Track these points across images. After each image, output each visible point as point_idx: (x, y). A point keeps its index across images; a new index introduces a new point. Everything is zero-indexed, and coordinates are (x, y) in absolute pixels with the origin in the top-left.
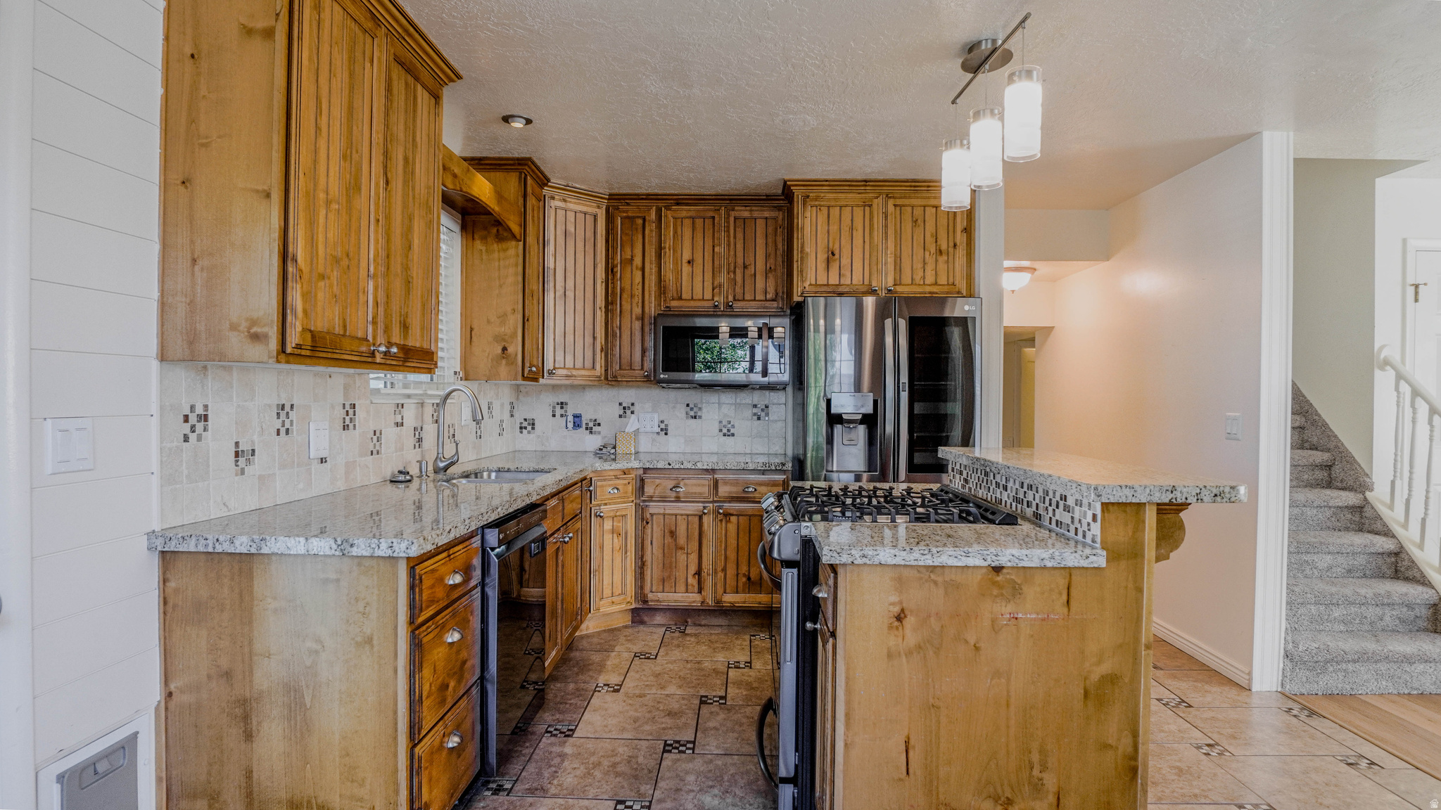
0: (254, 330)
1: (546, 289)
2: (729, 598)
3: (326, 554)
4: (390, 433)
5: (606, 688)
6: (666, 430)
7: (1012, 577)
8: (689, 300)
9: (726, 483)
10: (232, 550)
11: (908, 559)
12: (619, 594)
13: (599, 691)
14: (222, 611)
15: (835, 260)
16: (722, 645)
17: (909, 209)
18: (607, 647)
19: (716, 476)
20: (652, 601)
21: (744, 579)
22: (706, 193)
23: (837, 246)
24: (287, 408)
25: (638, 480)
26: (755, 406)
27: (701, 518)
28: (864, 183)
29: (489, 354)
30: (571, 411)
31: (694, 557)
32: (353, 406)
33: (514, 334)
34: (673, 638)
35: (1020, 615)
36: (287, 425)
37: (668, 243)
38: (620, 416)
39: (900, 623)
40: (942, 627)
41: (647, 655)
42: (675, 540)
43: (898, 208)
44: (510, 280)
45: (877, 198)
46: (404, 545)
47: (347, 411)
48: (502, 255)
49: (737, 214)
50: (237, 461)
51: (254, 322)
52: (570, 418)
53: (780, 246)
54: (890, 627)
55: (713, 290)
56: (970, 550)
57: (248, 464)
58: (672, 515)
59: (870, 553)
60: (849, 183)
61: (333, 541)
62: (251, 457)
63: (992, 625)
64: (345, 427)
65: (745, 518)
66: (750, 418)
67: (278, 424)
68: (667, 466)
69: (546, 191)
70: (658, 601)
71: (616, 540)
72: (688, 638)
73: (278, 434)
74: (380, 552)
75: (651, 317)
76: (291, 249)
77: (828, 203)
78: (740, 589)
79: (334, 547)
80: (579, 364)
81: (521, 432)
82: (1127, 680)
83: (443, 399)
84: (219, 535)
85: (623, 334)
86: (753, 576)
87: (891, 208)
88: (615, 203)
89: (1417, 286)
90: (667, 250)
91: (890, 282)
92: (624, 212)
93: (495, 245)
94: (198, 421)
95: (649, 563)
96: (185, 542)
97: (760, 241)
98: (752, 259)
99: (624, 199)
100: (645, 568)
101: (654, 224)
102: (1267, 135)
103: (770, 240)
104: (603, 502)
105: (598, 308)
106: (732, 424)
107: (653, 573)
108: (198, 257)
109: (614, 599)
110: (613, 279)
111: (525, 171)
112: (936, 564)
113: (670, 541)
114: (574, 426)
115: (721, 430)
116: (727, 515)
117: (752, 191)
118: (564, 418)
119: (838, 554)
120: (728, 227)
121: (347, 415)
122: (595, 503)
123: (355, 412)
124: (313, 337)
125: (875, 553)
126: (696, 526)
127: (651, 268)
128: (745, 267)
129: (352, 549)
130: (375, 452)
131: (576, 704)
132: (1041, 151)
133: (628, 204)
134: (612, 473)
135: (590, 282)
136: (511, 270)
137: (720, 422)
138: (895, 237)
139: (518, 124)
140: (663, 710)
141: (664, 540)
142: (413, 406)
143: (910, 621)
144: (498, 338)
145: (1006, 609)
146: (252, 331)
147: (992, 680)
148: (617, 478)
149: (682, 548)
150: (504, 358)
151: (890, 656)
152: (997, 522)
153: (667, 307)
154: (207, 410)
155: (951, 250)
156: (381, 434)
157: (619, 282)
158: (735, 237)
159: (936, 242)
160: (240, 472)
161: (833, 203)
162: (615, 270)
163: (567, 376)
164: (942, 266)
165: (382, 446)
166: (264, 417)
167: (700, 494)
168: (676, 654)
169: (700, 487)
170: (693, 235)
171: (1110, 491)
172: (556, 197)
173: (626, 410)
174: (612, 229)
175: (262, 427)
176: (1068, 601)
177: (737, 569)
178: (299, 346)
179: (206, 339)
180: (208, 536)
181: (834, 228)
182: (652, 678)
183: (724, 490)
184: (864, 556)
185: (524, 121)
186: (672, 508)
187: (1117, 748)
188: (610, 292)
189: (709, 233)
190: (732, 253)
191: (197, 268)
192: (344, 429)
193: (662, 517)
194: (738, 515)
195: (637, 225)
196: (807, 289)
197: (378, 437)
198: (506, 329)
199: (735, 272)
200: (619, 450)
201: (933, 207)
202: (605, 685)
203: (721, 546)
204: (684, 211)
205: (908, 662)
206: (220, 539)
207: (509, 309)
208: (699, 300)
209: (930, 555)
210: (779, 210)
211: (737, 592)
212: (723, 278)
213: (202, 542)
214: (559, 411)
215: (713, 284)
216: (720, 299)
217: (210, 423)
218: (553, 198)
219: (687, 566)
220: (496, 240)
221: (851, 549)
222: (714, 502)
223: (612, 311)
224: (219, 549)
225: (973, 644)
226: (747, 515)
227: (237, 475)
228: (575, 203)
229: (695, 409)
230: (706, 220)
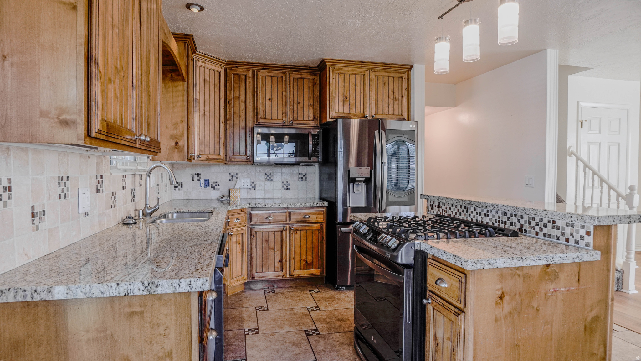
0: (63, 117)
1: (195, 111)
2: (297, 273)
3: (135, 294)
4: (121, 193)
5: (250, 331)
6: (255, 187)
7: (555, 269)
8: (270, 119)
9: (295, 214)
10: (49, 298)
11: (511, 264)
12: (240, 275)
13: (248, 334)
14: (39, 346)
15: (347, 101)
16: (298, 298)
17: (382, 77)
18: (238, 305)
19: (289, 211)
20: (257, 277)
21: (304, 262)
22: (279, 64)
23: (348, 94)
24: (65, 179)
25: (248, 214)
26: (300, 174)
27: (282, 232)
28: (362, 63)
29: (167, 146)
30: (203, 178)
31: (278, 253)
32: (101, 177)
33: (183, 134)
34: (271, 296)
35: (558, 289)
36: (65, 192)
37: (258, 89)
38: (230, 180)
39: (501, 301)
40: (522, 300)
41: (262, 308)
42: (269, 245)
43: (376, 77)
44: (180, 104)
45: (367, 71)
46: (199, 283)
47: (98, 181)
48: (174, 89)
49: (294, 76)
50: (33, 220)
51: (62, 111)
52: (203, 182)
53: (316, 93)
54: (497, 303)
55: (282, 114)
56: (541, 256)
57: (41, 222)
58: (267, 231)
59: (492, 262)
60: (354, 63)
61: (141, 283)
62: (42, 216)
63: (545, 296)
64: (98, 191)
65: (304, 231)
66: (297, 180)
67: (59, 191)
68: (264, 206)
69: (195, 56)
70: (260, 277)
71: (238, 247)
72: (279, 296)
73: (60, 198)
74: (180, 289)
75: (250, 128)
76: (94, 54)
77: (344, 72)
78: (302, 268)
79: (142, 288)
80: (212, 152)
81: (175, 190)
82: (602, 318)
83: (149, 172)
84: (36, 286)
85: (235, 137)
86: (308, 261)
87: (373, 76)
88: (229, 66)
89: (582, 122)
90: (258, 93)
91: (373, 113)
92: (235, 71)
93: (170, 84)
94: (4, 192)
95: (254, 258)
96: (4, 294)
97: (306, 90)
98: (302, 99)
99: (235, 64)
100: (253, 260)
101: (251, 79)
102: (549, 50)
103: (311, 90)
104: (232, 227)
105: (222, 122)
106: (288, 183)
107: (257, 262)
108: (8, 54)
109: (238, 278)
110: (229, 107)
111: (188, 42)
112: (525, 265)
113: (266, 245)
114: (205, 186)
115: (283, 187)
116: (296, 230)
117: (304, 65)
118: (199, 182)
119: (476, 264)
120: (290, 82)
121: (99, 183)
122: (228, 228)
123: (102, 181)
124: (108, 125)
125: (495, 262)
126: (280, 237)
127: (250, 102)
128: (298, 103)
129: (158, 289)
130: (113, 206)
131: (239, 345)
132: (519, 39)
133: (237, 67)
134: (235, 211)
135: (217, 108)
136: (180, 98)
137: (283, 182)
138: (375, 91)
139: (195, 10)
140: (289, 343)
141: (263, 245)
142: (131, 176)
143: (506, 298)
144: (173, 137)
145: (551, 287)
146: (61, 118)
147: (544, 326)
148: (238, 213)
149: (272, 249)
150: (176, 148)
151: (496, 320)
152: (509, 235)
153: (259, 123)
154: (10, 183)
155: (400, 98)
156: (116, 194)
157: (232, 109)
158: (293, 88)
159: (394, 94)
160: (35, 229)
161: (346, 72)
162: (230, 102)
163: (207, 159)
164: (396, 106)
165: (117, 202)
166: (51, 186)
167: (282, 220)
168: (278, 306)
169: (281, 215)
170: (272, 85)
171: (604, 219)
172: (200, 60)
173: (233, 177)
174: (229, 80)
175: (49, 194)
176: (579, 279)
177: (301, 257)
178: (99, 132)
179: (18, 123)
180: (26, 288)
181: (347, 85)
182: (272, 322)
183: (294, 218)
184: (489, 264)
185: (199, 8)
186: (266, 228)
187: (598, 355)
188: (227, 114)
189: (280, 85)
190: (292, 96)
191: (6, 63)
192: (97, 193)
193: (261, 233)
194: (301, 230)
195: (242, 79)
196: (334, 115)
197: (115, 196)
198: (178, 132)
199: (293, 106)
200: (232, 198)
201: (392, 77)
202: (249, 330)
203: (292, 246)
204: (267, 73)
205: (505, 322)
206: (37, 290)
207: (179, 121)
208: (275, 119)
209: (522, 260)
210: (315, 75)
211: (301, 269)
212: (287, 109)
213: (21, 293)
214: (196, 178)
215: (282, 111)
216: (286, 119)
217: (13, 192)
218: (198, 61)
219: (275, 258)
220: (171, 81)
221: (482, 261)
222: (288, 224)
223: (229, 124)
224: (37, 298)
225: (536, 308)
226: (305, 230)
227: (33, 231)
228: (209, 64)
229: (270, 176)
230: (278, 78)
